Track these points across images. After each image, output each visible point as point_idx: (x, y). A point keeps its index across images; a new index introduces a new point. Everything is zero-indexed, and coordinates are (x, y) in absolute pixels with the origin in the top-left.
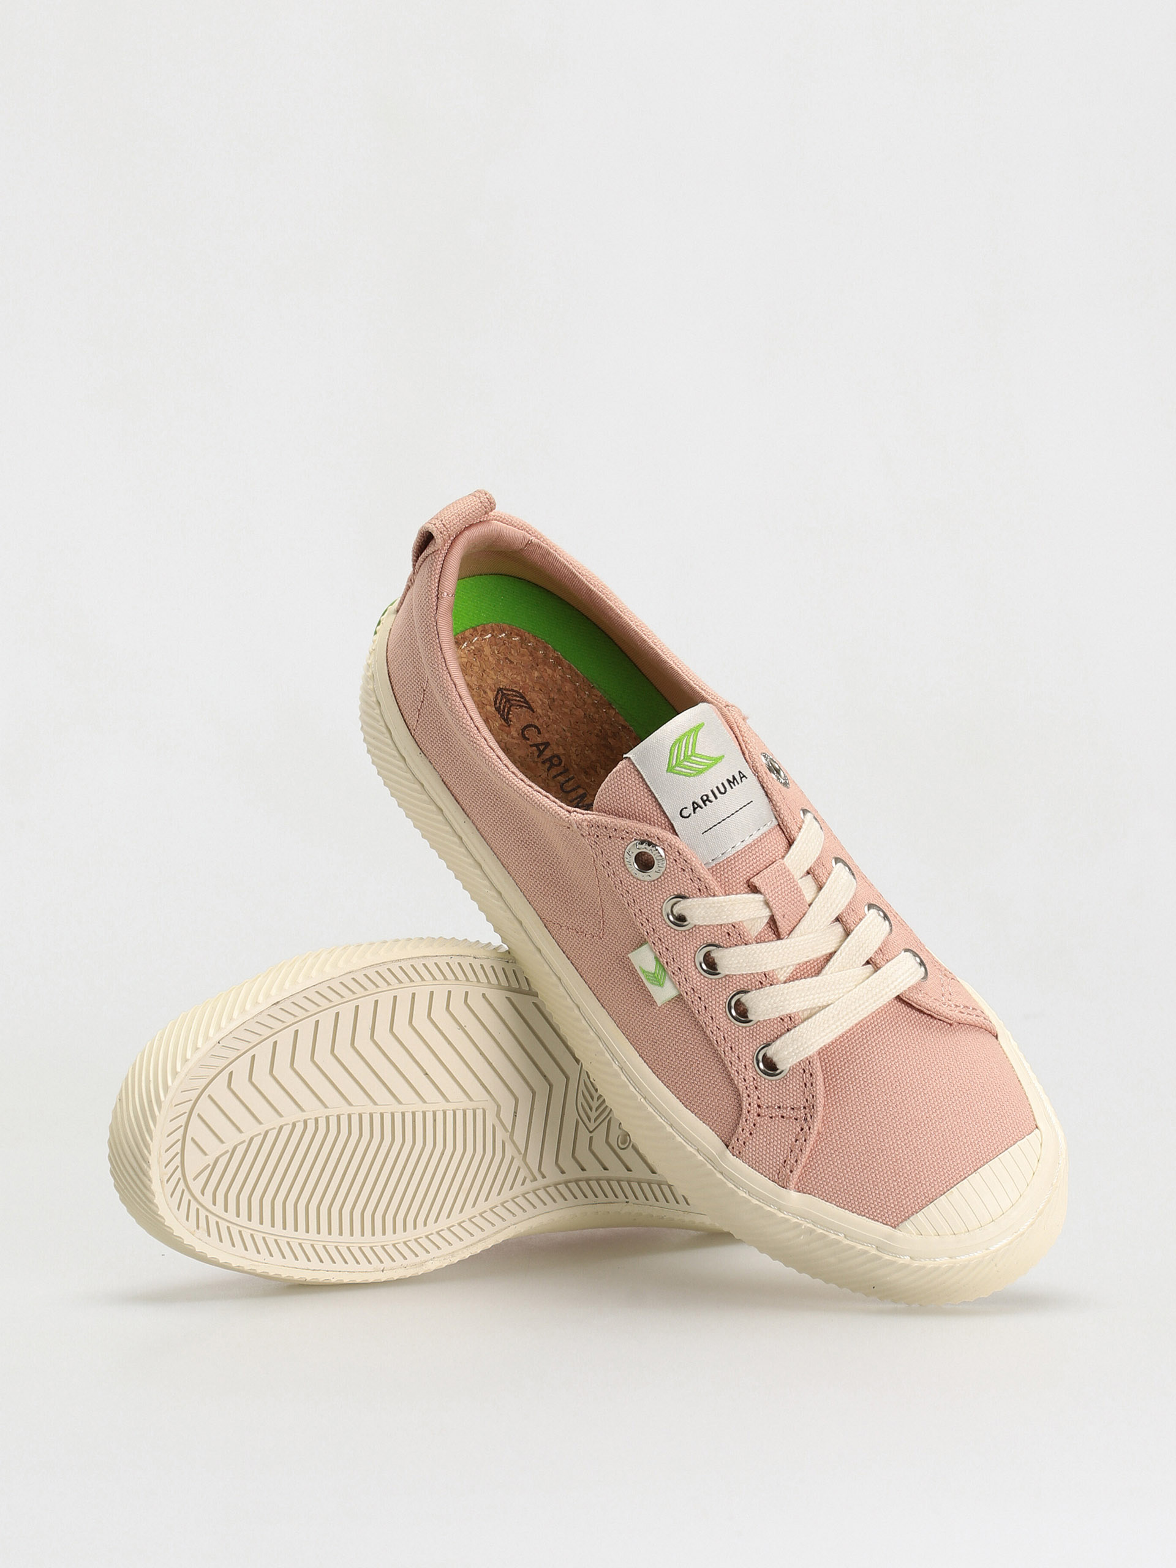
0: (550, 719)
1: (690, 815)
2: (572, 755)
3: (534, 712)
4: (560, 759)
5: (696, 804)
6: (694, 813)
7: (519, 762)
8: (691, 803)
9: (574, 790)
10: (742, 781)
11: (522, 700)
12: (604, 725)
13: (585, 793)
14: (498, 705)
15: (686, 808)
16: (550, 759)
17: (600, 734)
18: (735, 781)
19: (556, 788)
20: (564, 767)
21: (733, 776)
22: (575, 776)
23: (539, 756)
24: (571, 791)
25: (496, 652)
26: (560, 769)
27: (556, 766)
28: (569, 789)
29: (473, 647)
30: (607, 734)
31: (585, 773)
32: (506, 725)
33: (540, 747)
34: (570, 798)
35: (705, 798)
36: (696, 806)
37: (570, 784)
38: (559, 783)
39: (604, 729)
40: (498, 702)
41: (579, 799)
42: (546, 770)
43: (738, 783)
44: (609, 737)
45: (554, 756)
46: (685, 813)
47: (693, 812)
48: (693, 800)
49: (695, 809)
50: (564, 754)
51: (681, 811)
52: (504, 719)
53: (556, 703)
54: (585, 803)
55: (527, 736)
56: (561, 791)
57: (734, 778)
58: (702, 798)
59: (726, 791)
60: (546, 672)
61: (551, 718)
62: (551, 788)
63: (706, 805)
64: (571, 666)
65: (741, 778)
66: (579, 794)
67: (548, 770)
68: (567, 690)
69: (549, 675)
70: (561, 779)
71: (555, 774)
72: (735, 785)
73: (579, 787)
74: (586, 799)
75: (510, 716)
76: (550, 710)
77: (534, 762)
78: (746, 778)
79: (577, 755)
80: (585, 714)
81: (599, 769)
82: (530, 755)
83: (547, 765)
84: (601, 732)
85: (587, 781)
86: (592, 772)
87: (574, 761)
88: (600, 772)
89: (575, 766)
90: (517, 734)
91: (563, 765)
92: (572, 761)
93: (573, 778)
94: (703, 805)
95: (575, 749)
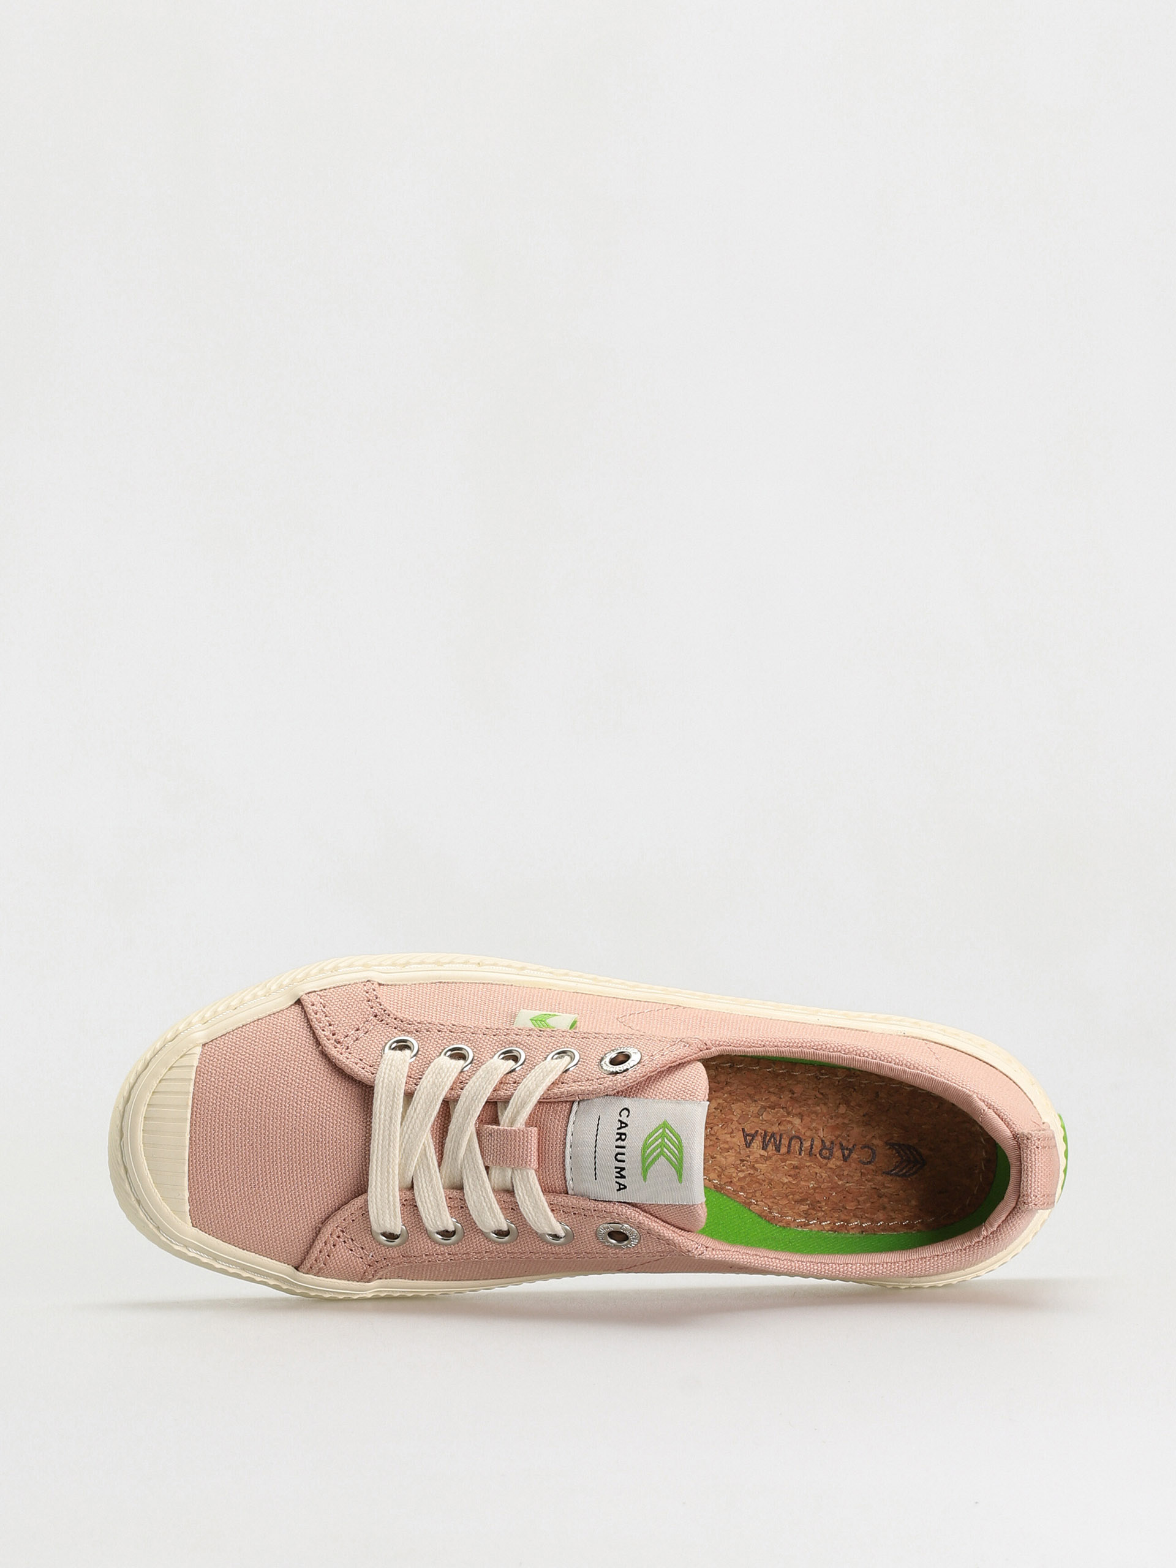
0: (866, 1180)
1: (621, 1116)
2: (820, 1170)
3: (884, 1173)
4: (825, 1158)
5: (624, 1127)
6: (619, 1121)
7: (849, 1124)
8: (628, 1123)
9: (789, 1146)
10: (617, 1182)
11: (901, 1173)
12: (823, 1214)
13: (779, 1151)
14: (912, 1150)
15: (628, 1116)
16: (831, 1150)
17: (819, 1205)
18: (619, 1175)
19: (803, 1133)
20: (816, 1155)
21: (624, 1177)
22: (800, 1157)
23: (841, 1145)
24: (790, 1143)
25: (959, 1188)
26: (816, 1150)
27: (821, 1150)
28: (793, 1142)
29: (976, 1172)
30: (813, 1209)
31: (797, 1166)
32: (889, 1142)
33: (848, 1152)
34: (785, 1136)
35: (623, 1137)
36: (623, 1125)
37: (796, 1147)
38: (805, 1140)
39: (819, 1211)
40: (915, 1153)
41: (778, 1142)
42: (823, 1139)
43: (617, 1177)
44: (809, 1209)
45: (831, 1154)
46: (625, 1113)
47: (621, 1119)
48: (629, 1126)
49: (621, 1122)
50: (826, 1165)
51: (629, 1112)
52: (896, 1144)
53: (876, 1196)
54: (771, 1145)
55: (866, 1149)
56: (797, 1134)
57: (623, 1177)
58: (625, 1134)
59: (616, 1160)
60: (908, 1211)
61: (866, 1182)
62: (805, 1130)
63: (618, 1134)
64: (895, 1231)
65: (620, 1184)
66: (782, 1146)
67: (822, 1141)
68: (879, 1213)
69: (904, 1212)
70: (807, 1144)
71: (815, 1143)
72: (616, 1172)
73: (788, 1152)
74: (774, 1148)
75: (894, 1151)
76: (873, 1186)
77: (839, 1135)
78: (618, 1190)
79: (816, 1174)
80: (846, 1209)
81: (790, 1179)
82: (848, 1138)
83: (828, 1144)
84: (819, 1207)
85: (788, 1162)
86: (792, 1173)
87: (814, 1168)
88: (787, 1178)
89: (808, 1164)
90: (875, 1144)
91: (818, 1155)
92: (815, 1166)
93: (800, 1154)
94: (620, 1131)
95: (824, 1177)
